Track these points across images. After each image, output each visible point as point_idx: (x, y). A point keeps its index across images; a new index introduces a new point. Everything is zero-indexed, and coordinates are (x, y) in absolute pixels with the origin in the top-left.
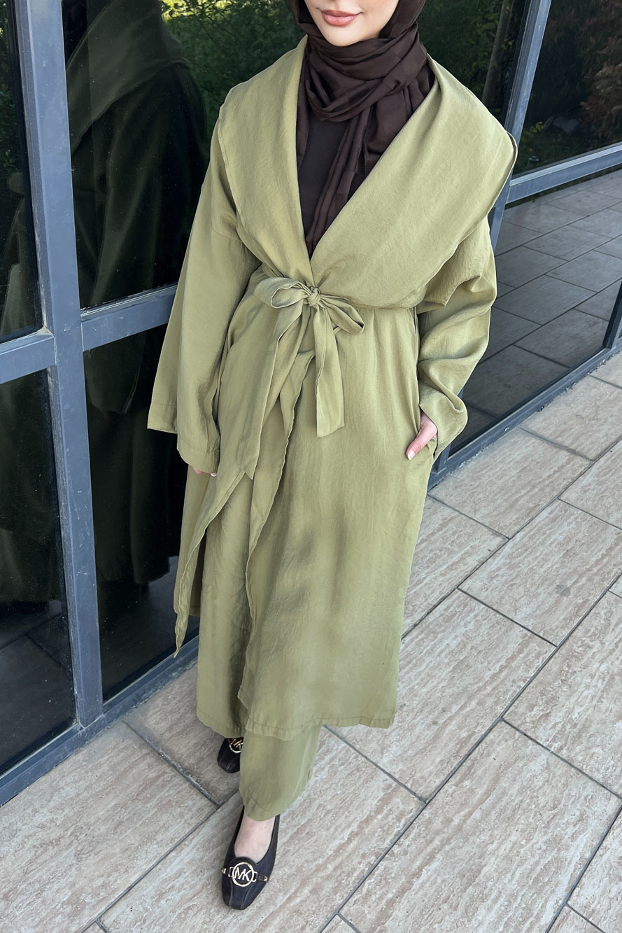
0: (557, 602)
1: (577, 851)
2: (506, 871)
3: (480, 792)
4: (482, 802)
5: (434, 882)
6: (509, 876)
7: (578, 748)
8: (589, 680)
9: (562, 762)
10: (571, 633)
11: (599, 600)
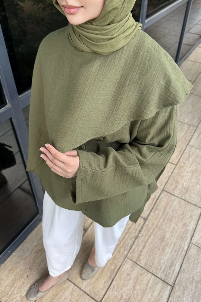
1: (191, 226)
2: (172, 236)
3: (161, 213)
4: (162, 216)
5: (152, 243)
6: (173, 237)
8: (187, 174)
9: (183, 200)
10: (179, 160)
11: (185, 148)
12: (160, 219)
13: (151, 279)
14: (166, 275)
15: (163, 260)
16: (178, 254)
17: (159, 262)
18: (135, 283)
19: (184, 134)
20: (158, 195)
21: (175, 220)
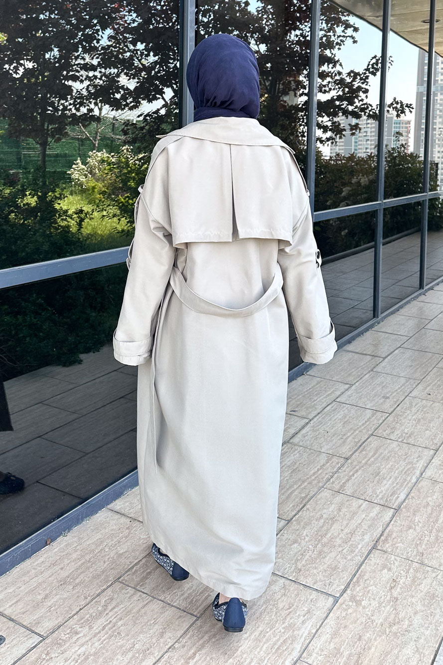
0: (384, 401)
1: (421, 465)
2: (391, 472)
3: (371, 454)
4: (373, 456)
5: (361, 477)
6: (393, 473)
7: (411, 440)
8: (409, 421)
9: (404, 444)
10: (394, 410)
11: (404, 399)
13: (364, 504)
14: (386, 501)
15: (380, 490)
16: (401, 486)
17: (374, 491)
18: (340, 506)
19: (400, 386)
21: (393, 459)
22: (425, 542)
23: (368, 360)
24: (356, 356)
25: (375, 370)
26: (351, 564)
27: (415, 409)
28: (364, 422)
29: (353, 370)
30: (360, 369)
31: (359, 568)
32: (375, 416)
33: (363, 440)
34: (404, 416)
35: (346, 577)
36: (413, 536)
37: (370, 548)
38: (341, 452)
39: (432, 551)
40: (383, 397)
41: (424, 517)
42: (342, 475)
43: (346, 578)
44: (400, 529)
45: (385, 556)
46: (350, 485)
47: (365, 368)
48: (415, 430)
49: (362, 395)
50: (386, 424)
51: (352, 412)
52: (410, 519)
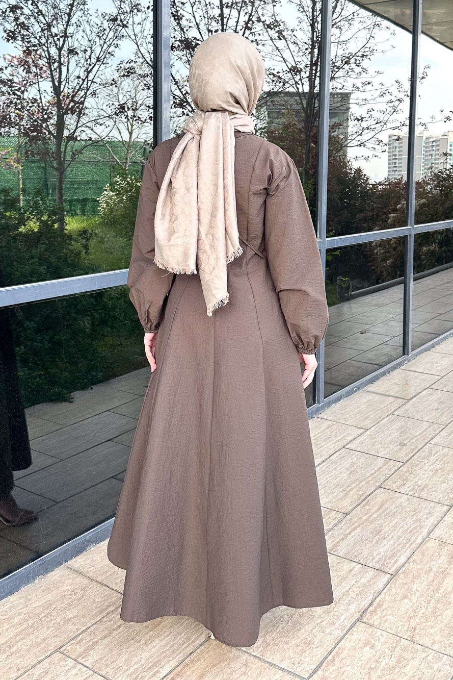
0: (400, 449)
1: (430, 522)
2: (395, 530)
3: (374, 509)
4: (376, 512)
5: (359, 535)
6: (397, 531)
7: (423, 493)
9: (415, 498)
10: (409, 460)
11: (424, 446)
12: (374, 514)
13: (357, 568)
14: (383, 564)
15: (378, 551)
16: (403, 548)
17: (370, 554)
19: (421, 432)
20: (371, 492)
21: (399, 515)
22: (420, 614)
23: (390, 402)
24: (377, 397)
25: (395, 413)
26: (329, 639)
27: (434, 457)
28: (373, 471)
29: (371, 413)
30: (379, 412)
31: (338, 644)
32: (387, 466)
33: (368, 493)
34: (420, 466)
35: (320, 653)
36: (407, 607)
37: (354, 621)
38: (340, 507)
39: (426, 626)
40: (400, 443)
41: (423, 585)
42: (337, 533)
43: (319, 656)
44: (393, 598)
45: (370, 630)
46: (344, 545)
47: (385, 411)
48: (430, 482)
49: (375, 442)
50: (398, 475)
51: (362, 460)
52: (406, 587)
